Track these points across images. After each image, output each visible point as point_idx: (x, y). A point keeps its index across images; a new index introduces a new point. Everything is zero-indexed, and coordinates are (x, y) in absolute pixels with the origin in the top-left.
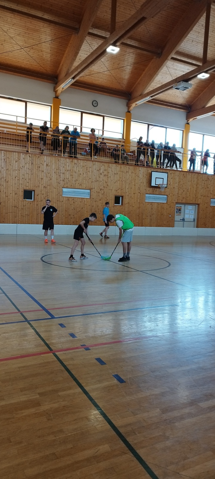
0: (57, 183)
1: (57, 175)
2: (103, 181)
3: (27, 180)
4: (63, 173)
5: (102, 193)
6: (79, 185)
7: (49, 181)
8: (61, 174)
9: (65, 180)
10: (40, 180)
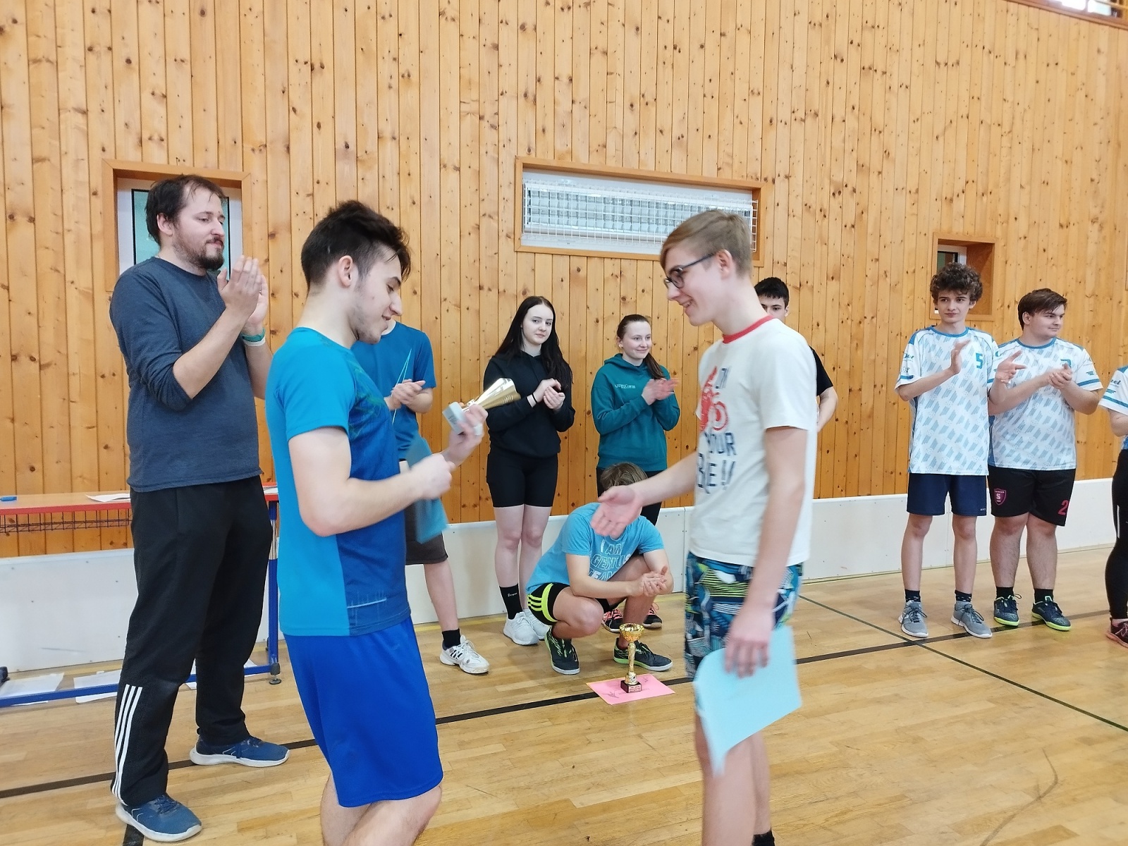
0: (470, 121)
1: (471, 45)
2: (852, 122)
3: (152, 66)
4: (523, 27)
5: (850, 219)
6: (665, 142)
7: (389, 99)
8: (508, 36)
9: (544, 97)
10: (294, 79)
